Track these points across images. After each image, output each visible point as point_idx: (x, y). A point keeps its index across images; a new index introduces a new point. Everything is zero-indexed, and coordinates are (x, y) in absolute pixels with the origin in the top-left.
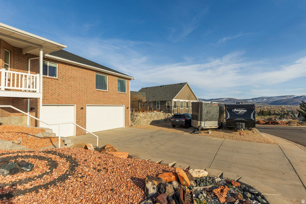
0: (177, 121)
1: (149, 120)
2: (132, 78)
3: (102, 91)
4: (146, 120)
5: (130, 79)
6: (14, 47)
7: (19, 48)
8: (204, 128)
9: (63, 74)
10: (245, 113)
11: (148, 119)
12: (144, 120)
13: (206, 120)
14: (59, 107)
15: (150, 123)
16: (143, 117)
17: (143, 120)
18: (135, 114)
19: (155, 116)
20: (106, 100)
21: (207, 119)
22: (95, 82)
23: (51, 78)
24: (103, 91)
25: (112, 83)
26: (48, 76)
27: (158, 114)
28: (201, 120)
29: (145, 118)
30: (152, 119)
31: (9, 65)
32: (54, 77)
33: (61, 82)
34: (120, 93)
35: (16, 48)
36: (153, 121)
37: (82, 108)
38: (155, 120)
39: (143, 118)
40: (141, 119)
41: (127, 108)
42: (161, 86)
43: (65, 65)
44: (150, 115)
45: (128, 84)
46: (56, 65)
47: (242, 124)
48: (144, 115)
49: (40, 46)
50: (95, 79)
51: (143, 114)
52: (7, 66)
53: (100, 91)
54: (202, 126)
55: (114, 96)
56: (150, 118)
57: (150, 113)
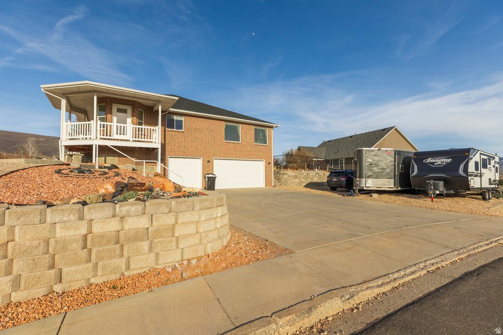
0: (334, 180)
1: (303, 180)
2: (275, 125)
3: (232, 143)
4: (297, 180)
5: (272, 127)
6: (147, 106)
7: (151, 107)
8: (365, 188)
9: (188, 126)
10: (448, 164)
11: (300, 180)
12: (294, 180)
13: (369, 177)
14: (186, 159)
15: (304, 184)
16: (293, 176)
17: (292, 180)
18: (282, 172)
19: (314, 176)
20: (238, 153)
21: (372, 175)
22: (223, 133)
23: (177, 132)
24: (234, 143)
25: (246, 133)
26: (175, 129)
27: (322, 174)
28: (361, 177)
29: (296, 177)
30: (309, 181)
31: (143, 122)
32: (181, 130)
33: (187, 135)
34: (257, 145)
35: (149, 106)
36: (310, 183)
37: (209, 161)
38: (314, 181)
39: (293, 178)
40: (289, 178)
41: (269, 163)
42: (351, 137)
43: (190, 118)
44: (305, 174)
45: (270, 132)
46: (182, 118)
47: (438, 183)
48: (294, 174)
49: (158, 101)
50: (224, 129)
51: (293, 172)
52: (142, 123)
53: (230, 143)
54: (362, 186)
55: (249, 148)
56: (306, 177)
57: (306, 172)
